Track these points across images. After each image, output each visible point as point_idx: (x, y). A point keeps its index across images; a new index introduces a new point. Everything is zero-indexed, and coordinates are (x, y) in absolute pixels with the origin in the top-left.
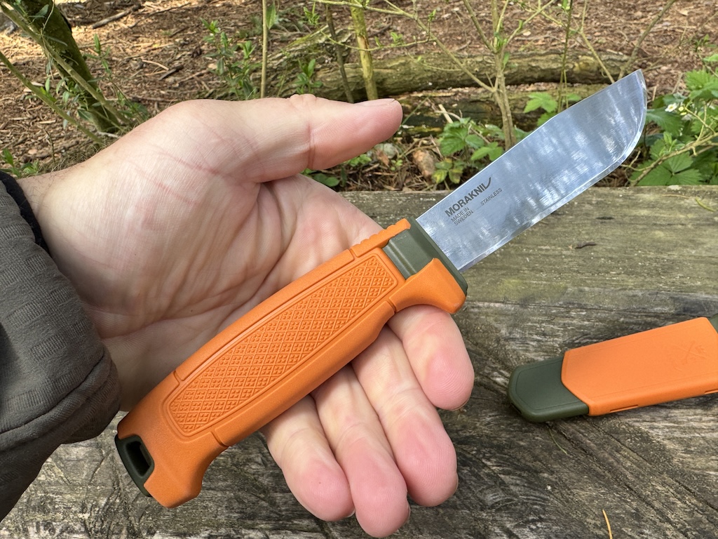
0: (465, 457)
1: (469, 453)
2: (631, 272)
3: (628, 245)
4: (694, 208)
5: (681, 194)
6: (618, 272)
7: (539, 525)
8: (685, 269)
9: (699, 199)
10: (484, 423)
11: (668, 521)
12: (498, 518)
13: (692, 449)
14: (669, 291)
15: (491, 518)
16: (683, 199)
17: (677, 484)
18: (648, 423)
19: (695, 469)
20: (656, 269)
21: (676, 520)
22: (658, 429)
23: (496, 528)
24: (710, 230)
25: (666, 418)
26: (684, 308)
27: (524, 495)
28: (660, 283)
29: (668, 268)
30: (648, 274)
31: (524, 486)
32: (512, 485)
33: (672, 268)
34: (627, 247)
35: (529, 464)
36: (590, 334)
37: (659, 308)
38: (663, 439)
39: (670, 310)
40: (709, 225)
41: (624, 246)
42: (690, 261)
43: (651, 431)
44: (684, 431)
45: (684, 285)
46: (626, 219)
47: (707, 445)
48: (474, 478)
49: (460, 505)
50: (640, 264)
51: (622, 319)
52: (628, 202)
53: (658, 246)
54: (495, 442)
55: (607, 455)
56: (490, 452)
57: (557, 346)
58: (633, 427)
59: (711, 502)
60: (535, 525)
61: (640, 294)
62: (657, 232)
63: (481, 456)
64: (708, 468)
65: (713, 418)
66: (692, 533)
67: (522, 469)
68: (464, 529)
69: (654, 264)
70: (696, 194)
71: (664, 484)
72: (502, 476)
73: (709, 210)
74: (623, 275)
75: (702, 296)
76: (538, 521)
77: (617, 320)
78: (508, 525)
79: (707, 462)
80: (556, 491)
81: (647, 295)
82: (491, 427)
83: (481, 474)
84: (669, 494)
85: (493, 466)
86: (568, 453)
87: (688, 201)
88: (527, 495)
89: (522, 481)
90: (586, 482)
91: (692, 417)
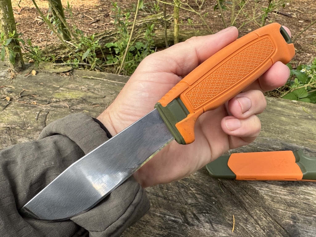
0: (183, 185)
1: (185, 184)
2: (267, 131)
3: (269, 120)
4: (301, 111)
5: (297, 104)
7: (207, 214)
8: (290, 134)
9: (304, 108)
10: (194, 175)
11: (258, 224)
12: (191, 209)
13: (275, 200)
14: (281, 141)
15: (188, 208)
16: (297, 106)
17: (265, 212)
18: (259, 188)
19: (274, 208)
20: (278, 131)
21: (262, 225)
22: (263, 191)
23: (189, 212)
24: (305, 121)
25: (267, 187)
26: (286, 148)
27: (203, 203)
28: (278, 137)
29: (283, 132)
30: (274, 133)
31: (204, 200)
32: (200, 198)
33: (285, 132)
34: (268, 121)
35: (208, 193)
36: (244, 150)
37: (275, 146)
38: (264, 194)
39: (280, 147)
40: (306, 119)
41: (267, 120)
42: (293, 131)
43: (259, 190)
44: (273, 193)
45: (288, 140)
46: (271, 110)
47: (281, 200)
48: (185, 193)
49: (177, 201)
50: (272, 128)
51: (258, 147)
52: (273, 104)
53: (282, 123)
54: (196, 182)
55: (240, 196)
56: (193, 185)
57: (229, 152)
58: (253, 187)
59: (277, 220)
60: (205, 214)
61: (269, 139)
62: (282, 118)
63: (190, 186)
64: (279, 208)
65: (286, 191)
66: (266, 230)
67: (205, 194)
68: (177, 210)
69: (278, 129)
70: (303, 105)
71: (260, 211)
72: (196, 195)
73: (307, 113)
74: (264, 131)
75: (294, 145)
76: (207, 213)
77: (256, 147)
78: (195, 212)
79: (279, 206)
80: (216, 204)
81: (272, 140)
82: (196, 177)
83: (188, 192)
84: (261, 215)
85: (194, 190)
86: (224, 192)
87: (299, 108)
88: (204, 203)
89: (203, 198)
90: (229, 204)
91: (278, 189)
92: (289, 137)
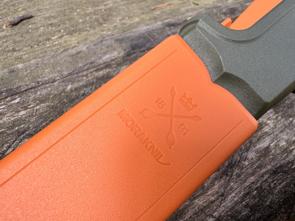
2: (73, 31)
6: (60, 35)
8: (122, 13)
14: (113, 35)
20: (97, 20)
26: (132, 46)
28: (104, 31)
29: (107, 16)
30: (90, 27)
33: (111, 15)
34: (65, 10)
37: (107, 56)
39: (119, 54)
41: (63, 9)
42: (124, 5)
45: (125, 26)
50: (81, 20)
61: (84, 49)
69: (94, 17)
74: (66, 37)
75: (143, 29)
81: (92, 47)
92: (122, 19)
